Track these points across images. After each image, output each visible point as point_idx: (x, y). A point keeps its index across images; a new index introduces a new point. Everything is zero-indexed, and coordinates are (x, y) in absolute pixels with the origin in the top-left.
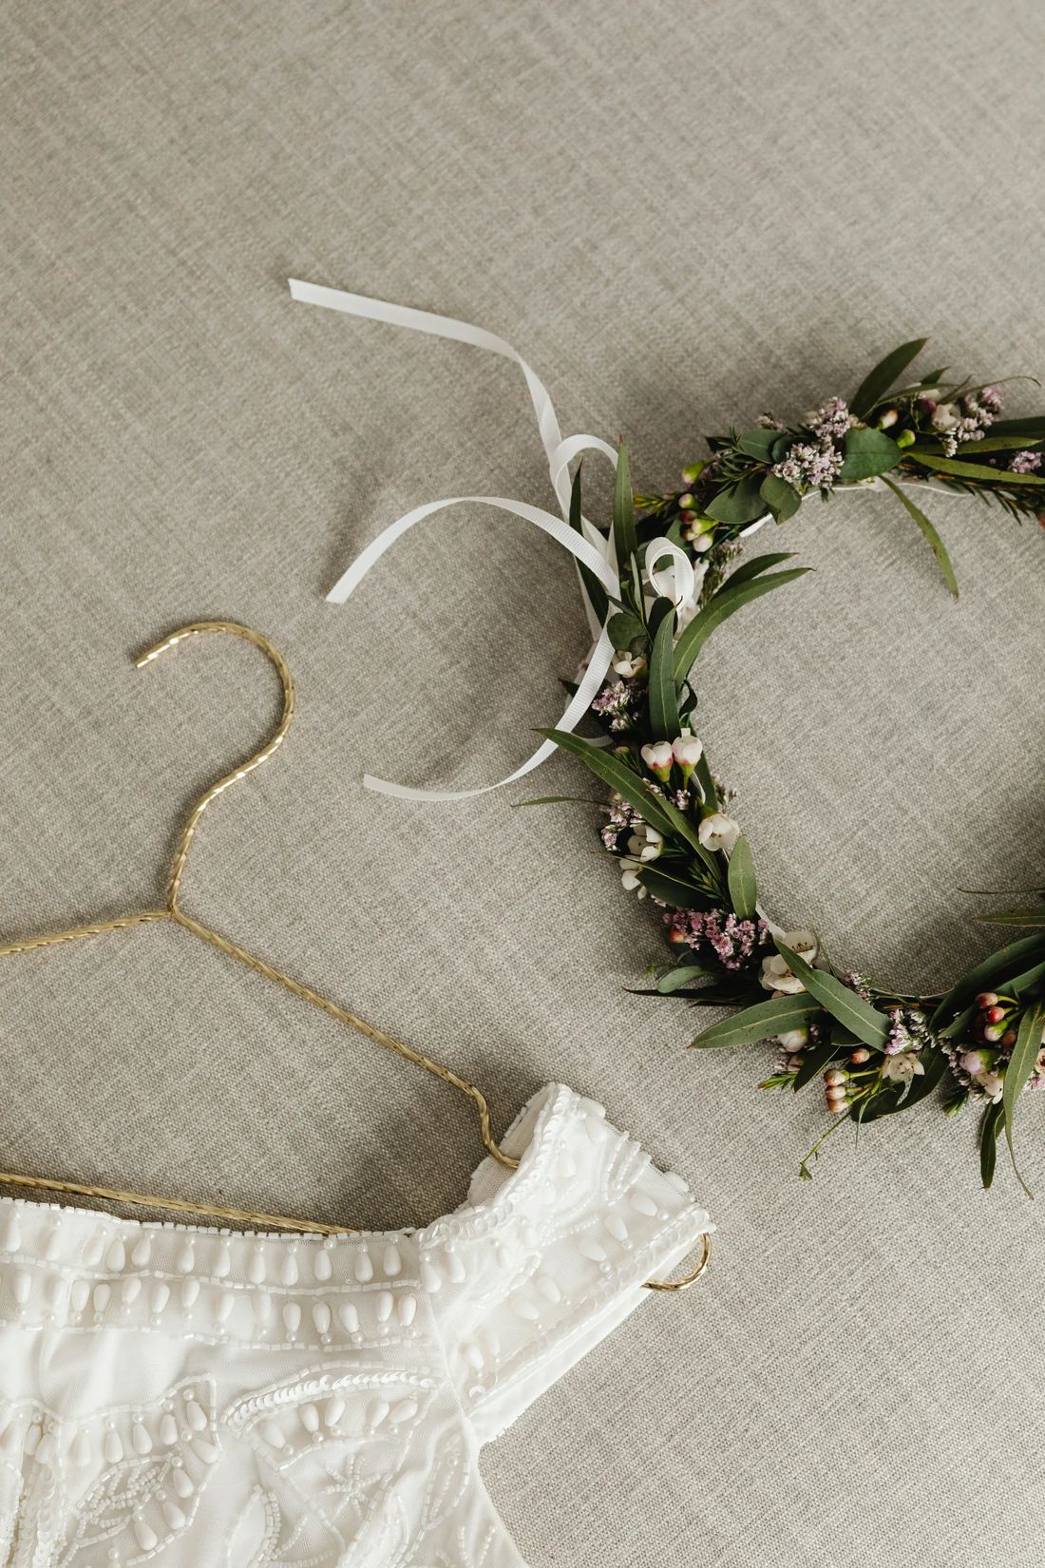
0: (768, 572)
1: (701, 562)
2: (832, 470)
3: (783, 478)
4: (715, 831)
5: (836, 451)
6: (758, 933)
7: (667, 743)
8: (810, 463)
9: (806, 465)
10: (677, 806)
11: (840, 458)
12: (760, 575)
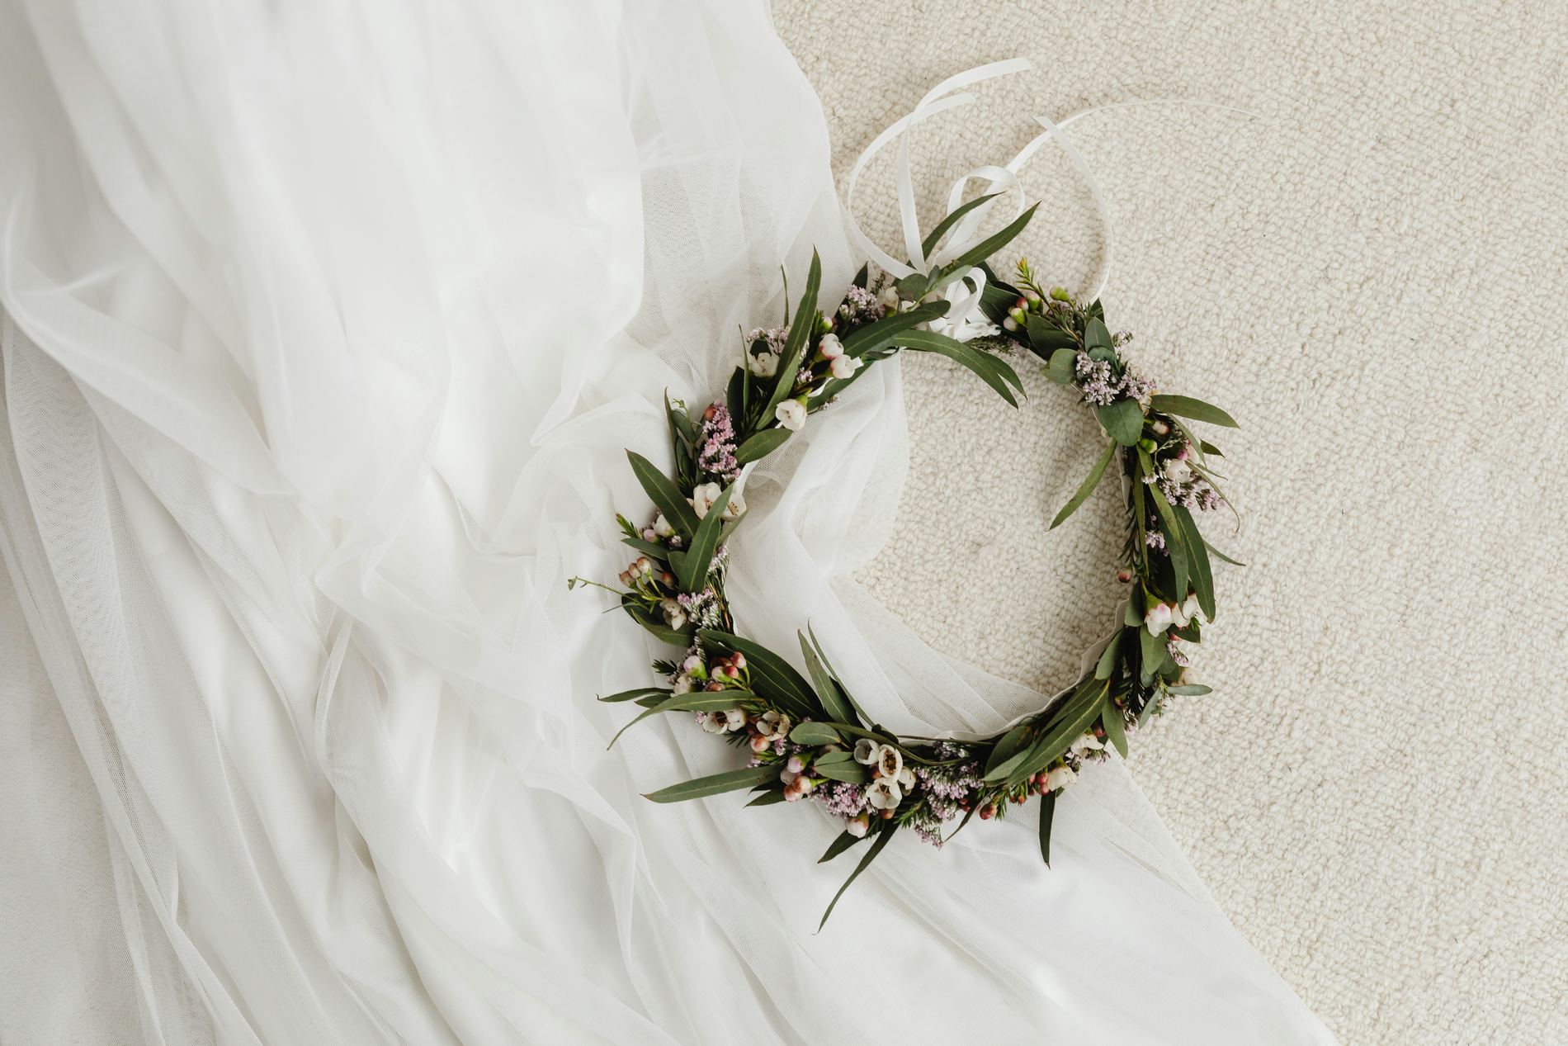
0: (1009, 385)
1: (997, 329)
2: (1100, 398)
3: (1078, 362)
4: (791, 413)
5: (1114, 395)
6: (731, 471)
7: (842, 350)
8: (1098, 379)
9: (1095, 376)
10: (798, 375)
11: (1110, 400)
12: (1002, 378)
